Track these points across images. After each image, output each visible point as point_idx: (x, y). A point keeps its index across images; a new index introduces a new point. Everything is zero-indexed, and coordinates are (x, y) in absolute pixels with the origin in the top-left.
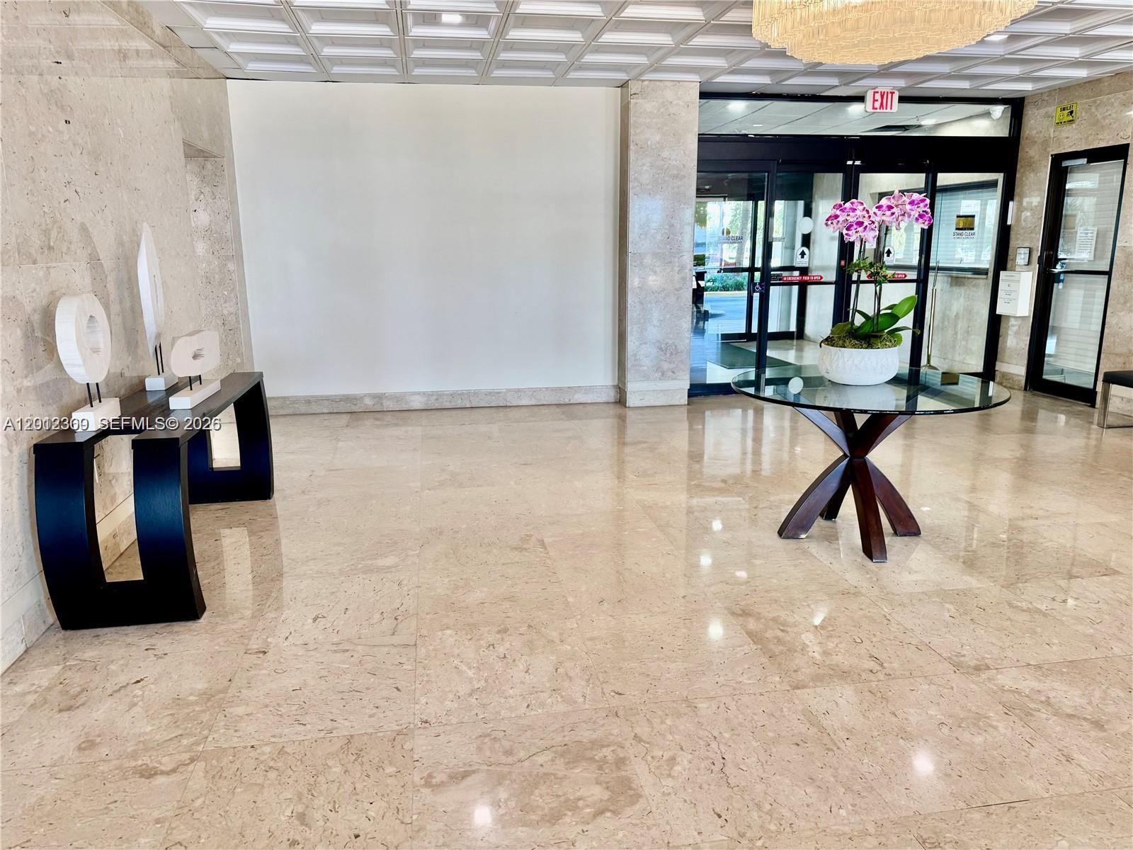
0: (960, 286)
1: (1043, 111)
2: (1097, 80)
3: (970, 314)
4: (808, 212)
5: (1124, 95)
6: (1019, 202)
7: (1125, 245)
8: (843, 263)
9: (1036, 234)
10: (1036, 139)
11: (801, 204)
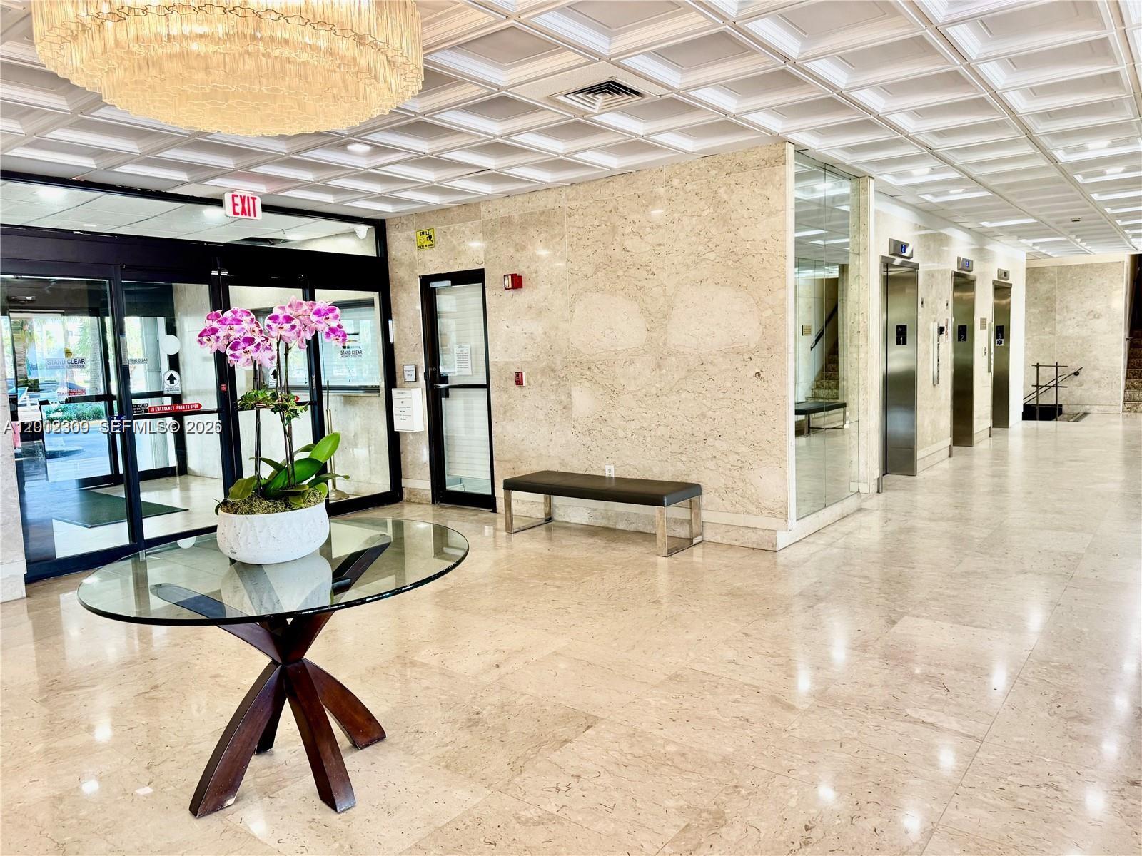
0: (353, 405)
1: (404, 234)
2: (447, 209)
3: (368, 433)
4: (171, 330)
5: (472, 224)
6: (397, 320)
7: (496, 360)
8: (224, 387)
9: (419, 351)
10: (403, 261)
11: (161, 321)
